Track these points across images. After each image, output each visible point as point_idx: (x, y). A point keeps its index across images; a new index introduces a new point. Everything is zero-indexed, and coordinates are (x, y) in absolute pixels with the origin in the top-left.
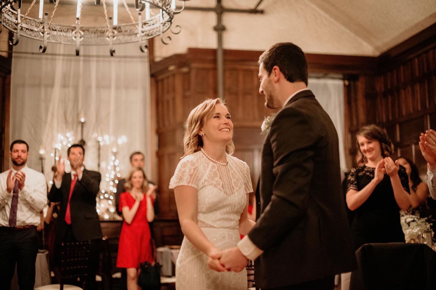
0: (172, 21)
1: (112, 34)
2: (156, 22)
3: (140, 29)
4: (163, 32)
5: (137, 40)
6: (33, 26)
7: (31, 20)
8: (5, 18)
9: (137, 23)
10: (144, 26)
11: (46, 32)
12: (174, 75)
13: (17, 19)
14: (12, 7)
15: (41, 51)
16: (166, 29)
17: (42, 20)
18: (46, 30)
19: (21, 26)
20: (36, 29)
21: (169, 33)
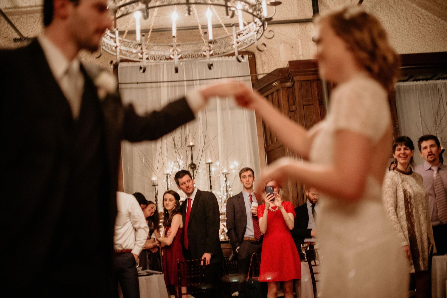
1: (208, 48)
2: (250, 31)
3: (235, 40)
4: (258, 40)
5: (232, 52)
6: (132, 47)
7: (129, 43)
8: (104, 42)
9: (232, 34)
10: (239, 37)
11: (144, 54)
13: (115, 42)
15: (142, 71)
16: (259, 36)
17: (139, 41)
18: (144, 50)
19: (120, 49)
20: (134, 51)
21: (263, 40)
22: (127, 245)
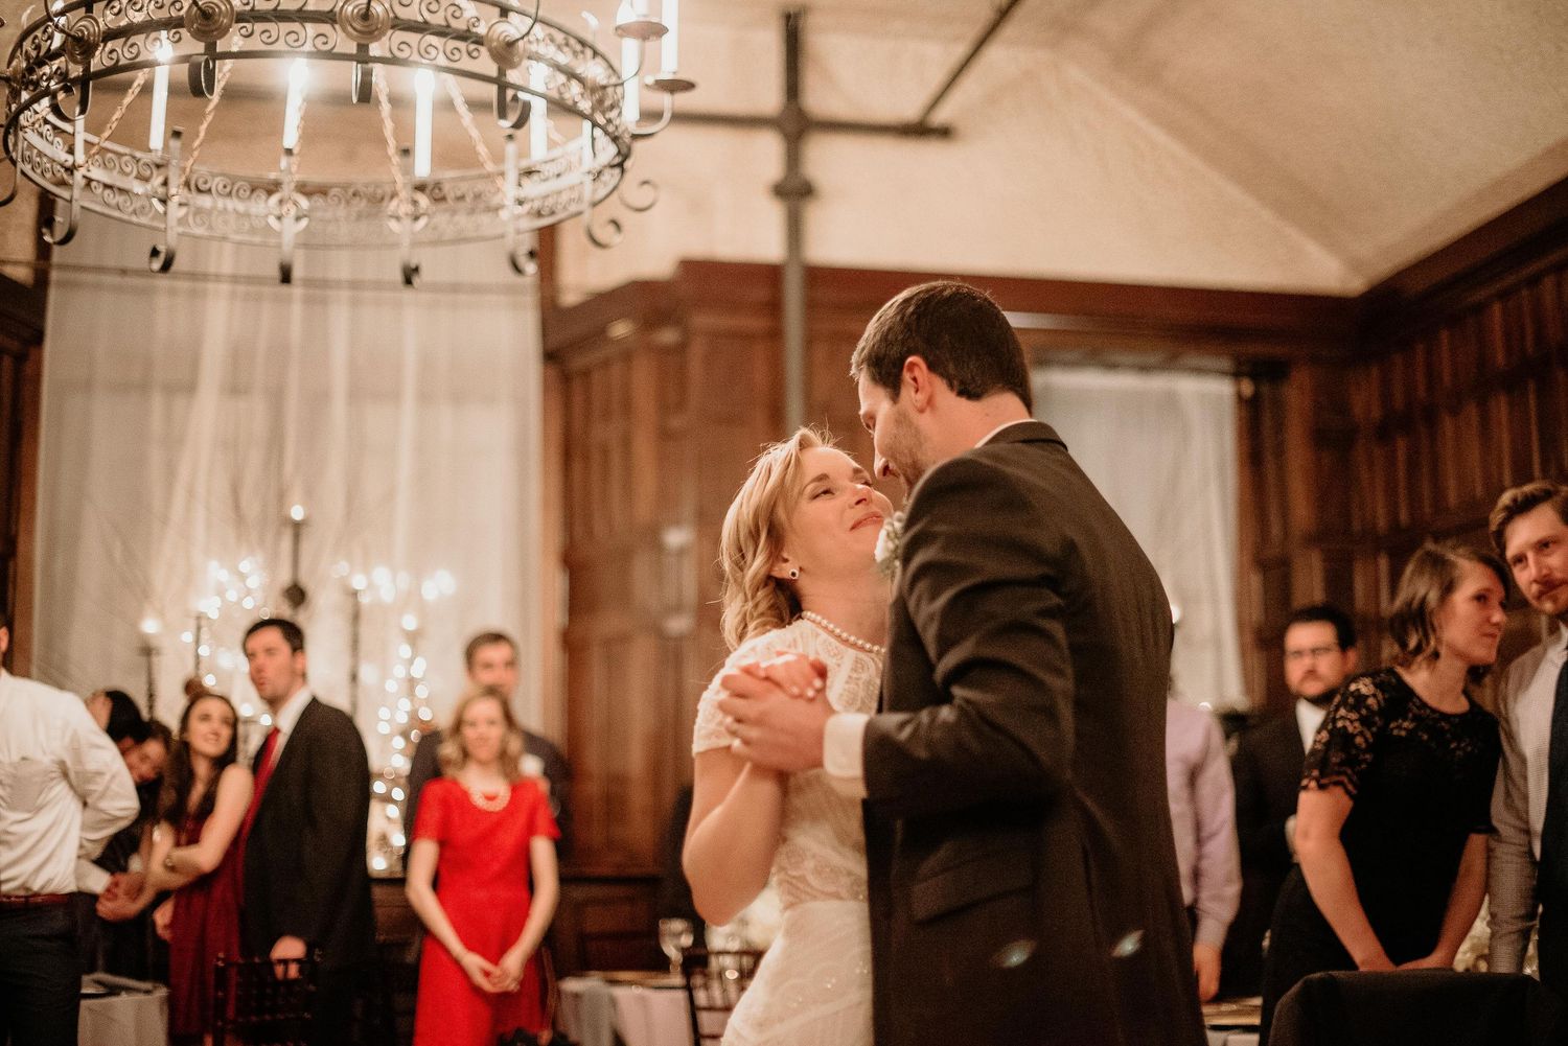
0: (627, 164)
1: (409, 208)
2: (569, 168)
3: (509, 190)
4: (595, 204)
5: (499, 231)
6: (127, 175)
7: (120, 155)
8: (31, 146)
9: (501, 168)
10: (525, 181)
11: (176, 199)
12: (627, 356)
13: (71, 151)
14: (55, 108)
15: (157, 265)
16: (602, 193)
17: (160, 154)
18: (173, 190)
19: (84, 177)
20: (138, 188)
21: (613, 208)
22: (49, 880)
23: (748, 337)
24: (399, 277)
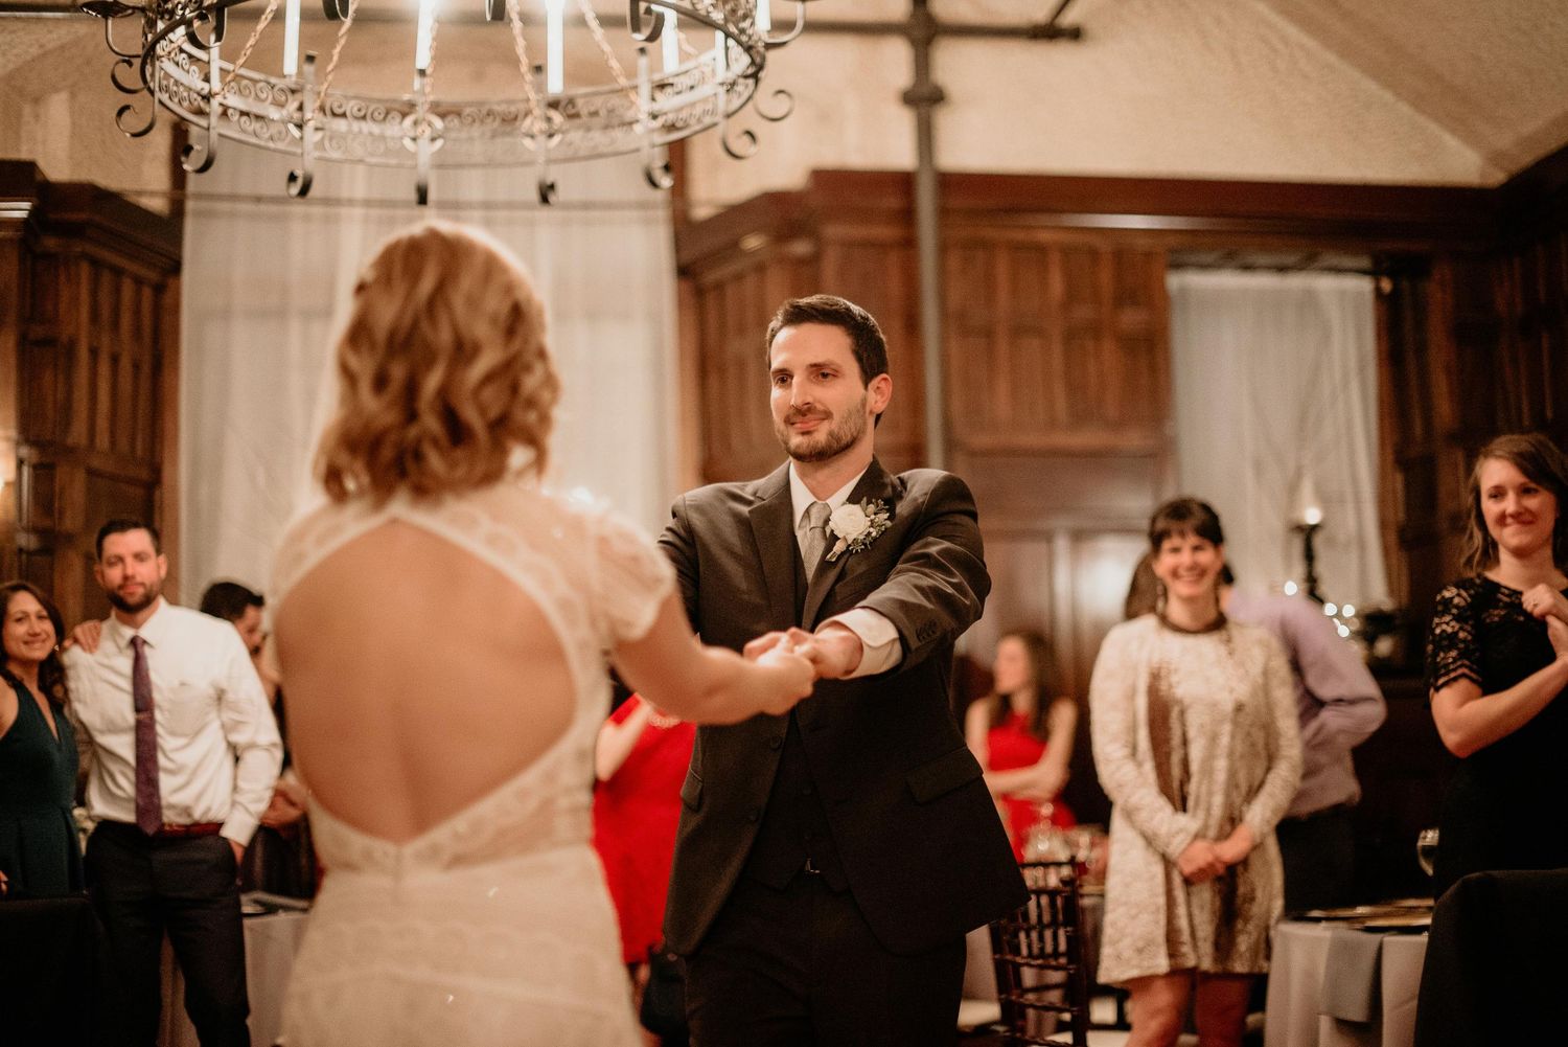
0: (762, 75)
1: (544, 126)
2: (703, 80)
3: (642, 104)
4: (729, 116)
5: (633, 146)
6: (264, 101)
7: (255, 82)
8: (168, 76)
9: (634, 82)
10: (658, 95)
11: (309, 128)
12: (761, 269)
13: (207, 79)
14: (192, 38)
15: (295, 189)
16: (736, 103)
17: (294, 79)
18: (308, 115)
19: (221, 104)
20: (274, 114)
21: (748, 120)
22: (209, 809)
23: (882, 247)
24: (533, 195)
